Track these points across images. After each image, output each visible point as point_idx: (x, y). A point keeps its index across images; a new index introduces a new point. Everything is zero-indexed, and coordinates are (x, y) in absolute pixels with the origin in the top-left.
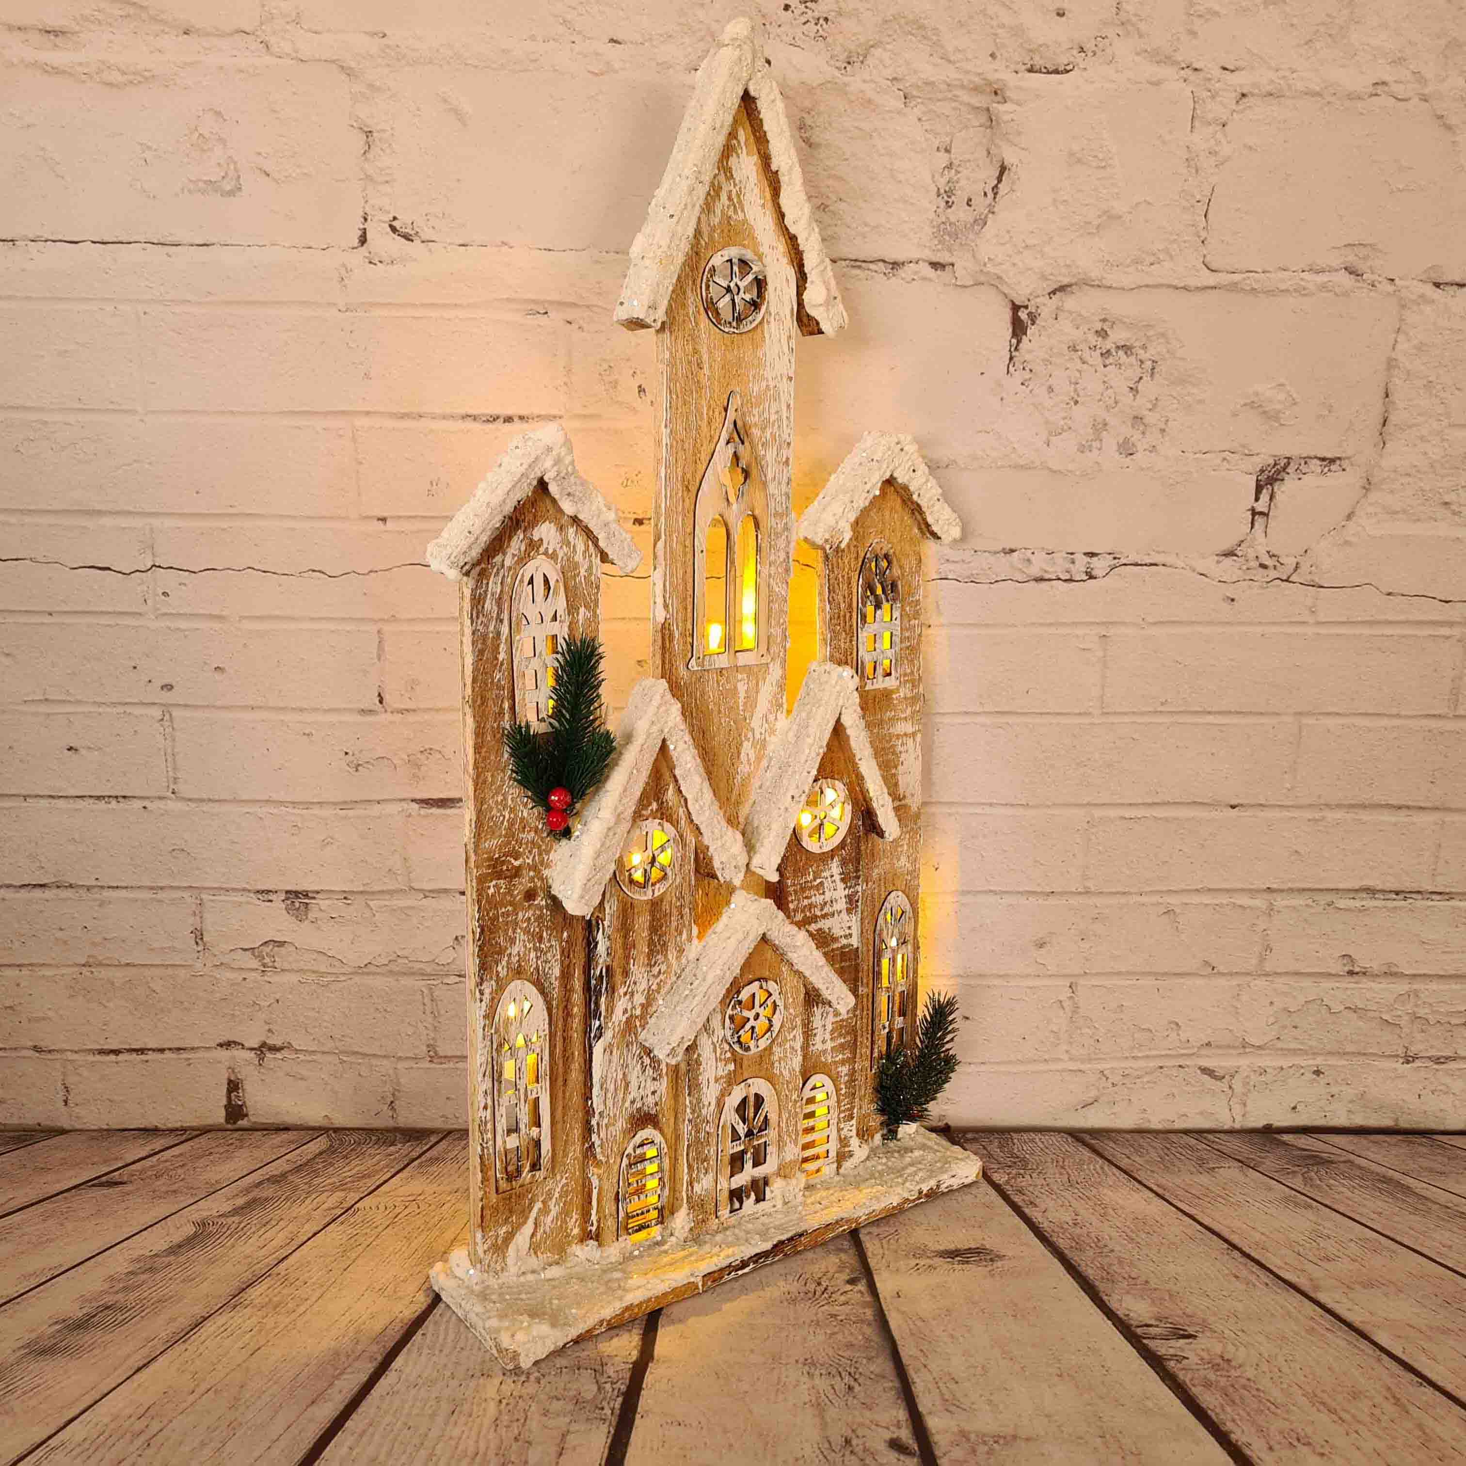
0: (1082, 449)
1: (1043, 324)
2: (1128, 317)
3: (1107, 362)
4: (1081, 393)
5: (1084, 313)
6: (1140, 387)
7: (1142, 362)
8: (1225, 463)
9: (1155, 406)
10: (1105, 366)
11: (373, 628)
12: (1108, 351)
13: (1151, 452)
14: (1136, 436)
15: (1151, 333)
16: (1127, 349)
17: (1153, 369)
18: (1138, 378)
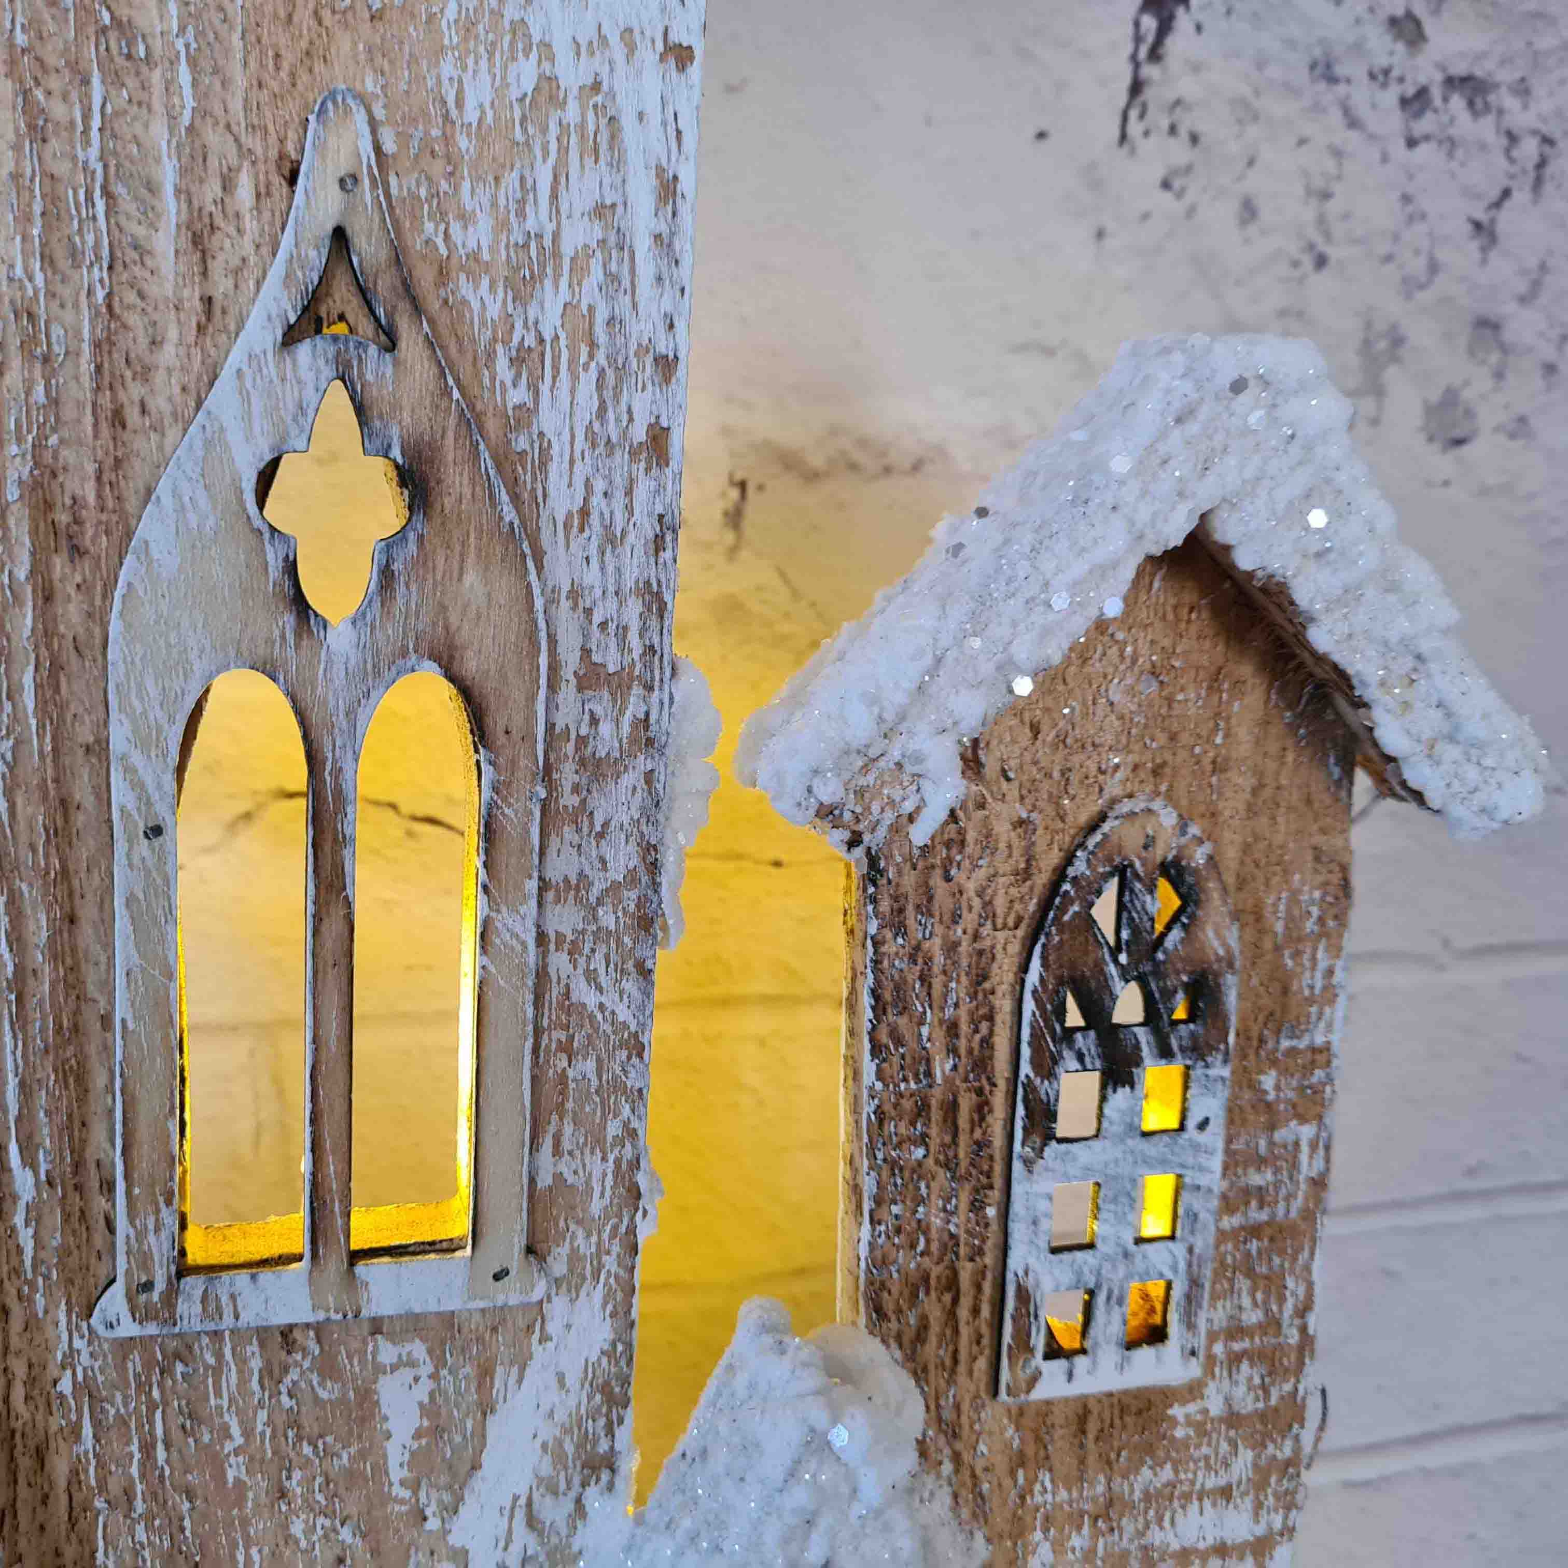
3: (1417, 129)
6: (1502, 220)
7: (1512, 138)
9: (1535, 287)
10: (1412, 143)
12: (1423, 94)
13: (1513, 436)
14: (1478, 384)
16: (1471, 88)
18: (1495, 194)
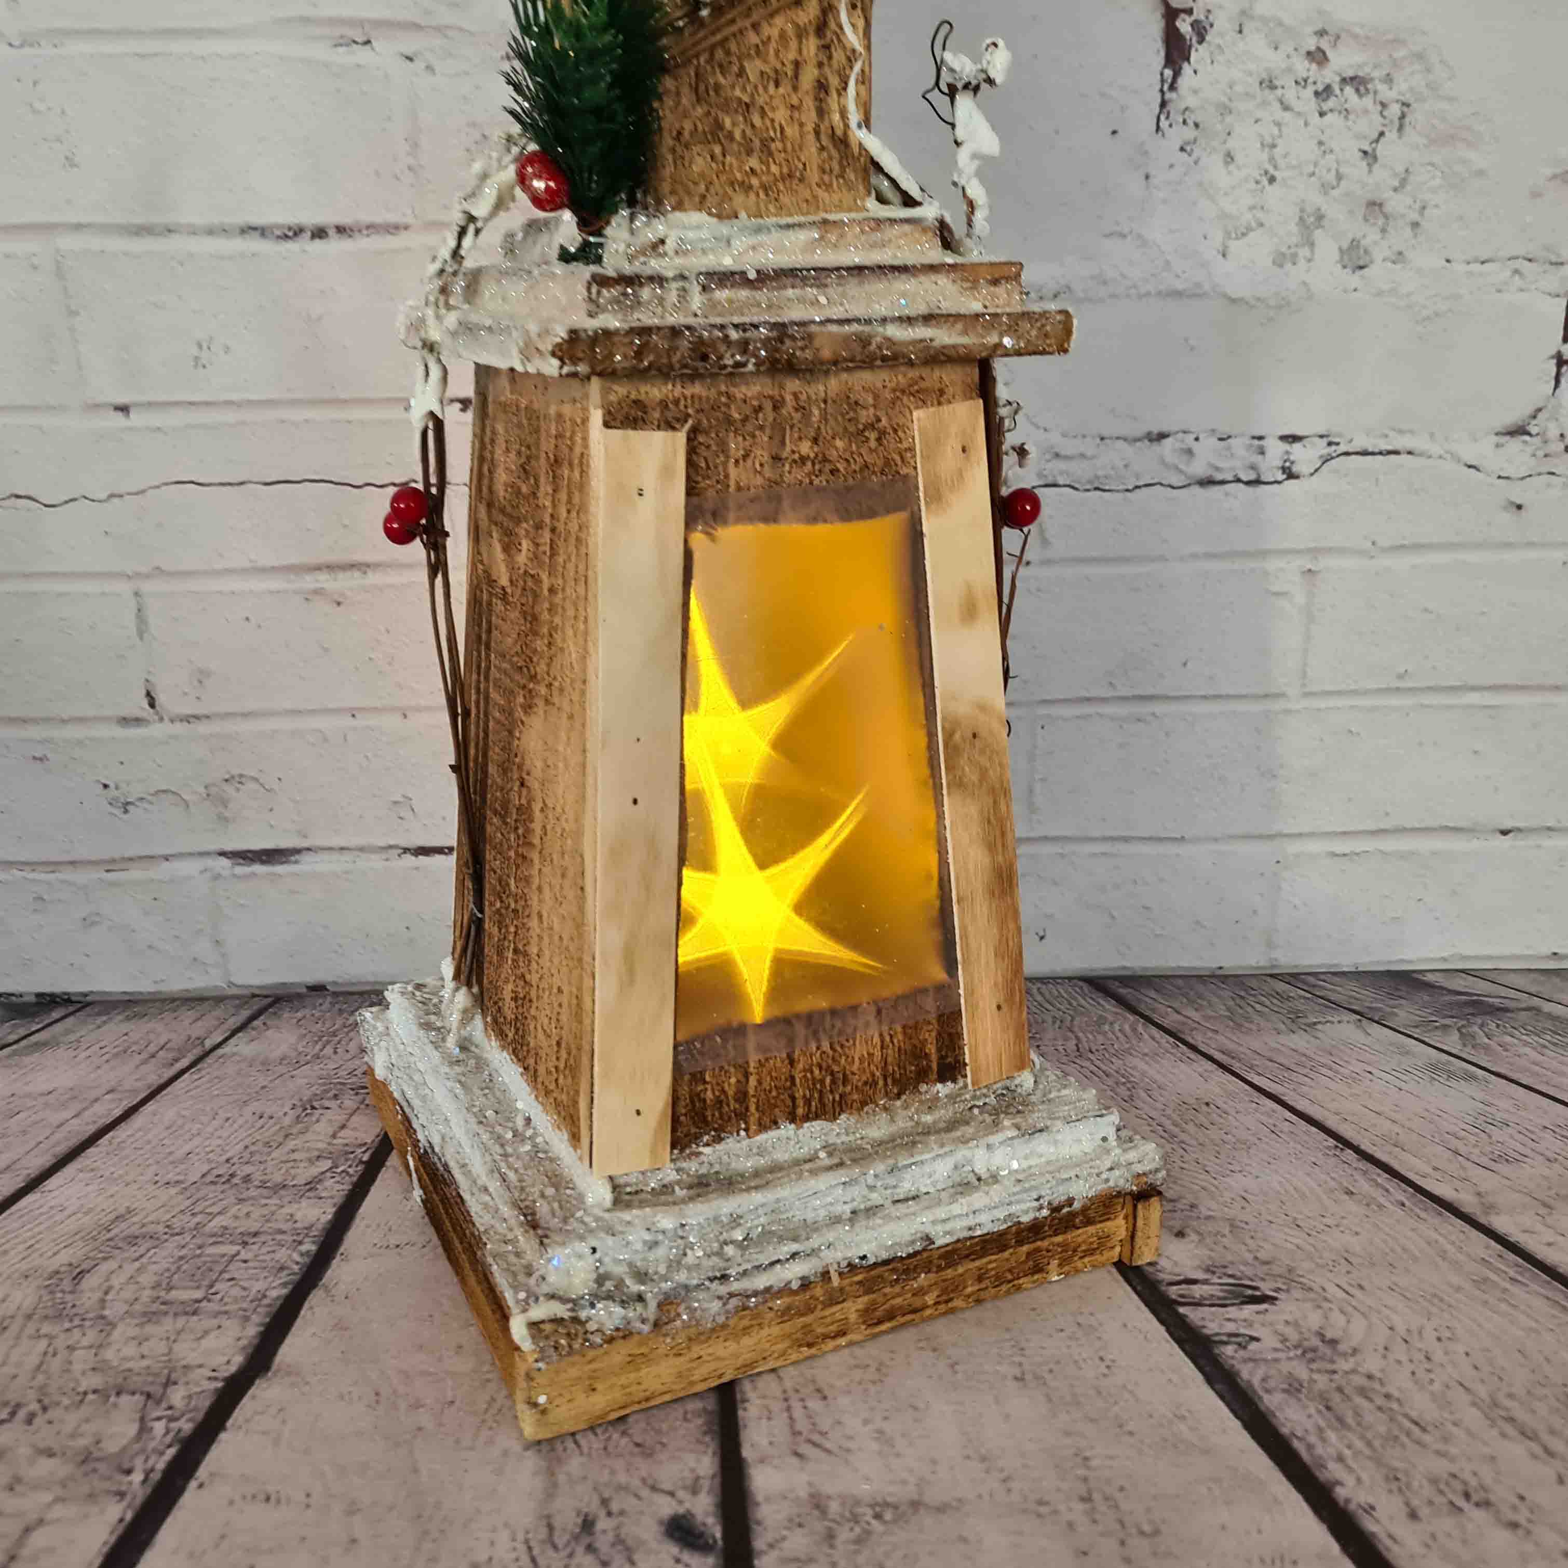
0: (1280, 260)
1: (1218, 41)
2: (1362, 26)
3: (1326, 106)
4: (1281, 163)
5: (1287, 21)
6: (1380, 149)
7: (1384, 105)
8: (1517, 277)
9: (1403, 182)
10: (1322, 114)
11: (124, 588)
12: (1328, 88)
13: (1394, 262)
14: (1371, 236)
15: (1400, 53)
16: (1357, 82)
17: (1403, 116)
18: (1376, 135)
